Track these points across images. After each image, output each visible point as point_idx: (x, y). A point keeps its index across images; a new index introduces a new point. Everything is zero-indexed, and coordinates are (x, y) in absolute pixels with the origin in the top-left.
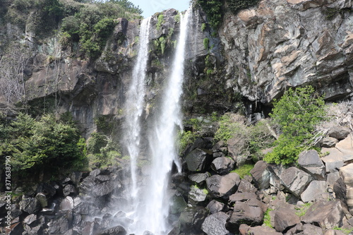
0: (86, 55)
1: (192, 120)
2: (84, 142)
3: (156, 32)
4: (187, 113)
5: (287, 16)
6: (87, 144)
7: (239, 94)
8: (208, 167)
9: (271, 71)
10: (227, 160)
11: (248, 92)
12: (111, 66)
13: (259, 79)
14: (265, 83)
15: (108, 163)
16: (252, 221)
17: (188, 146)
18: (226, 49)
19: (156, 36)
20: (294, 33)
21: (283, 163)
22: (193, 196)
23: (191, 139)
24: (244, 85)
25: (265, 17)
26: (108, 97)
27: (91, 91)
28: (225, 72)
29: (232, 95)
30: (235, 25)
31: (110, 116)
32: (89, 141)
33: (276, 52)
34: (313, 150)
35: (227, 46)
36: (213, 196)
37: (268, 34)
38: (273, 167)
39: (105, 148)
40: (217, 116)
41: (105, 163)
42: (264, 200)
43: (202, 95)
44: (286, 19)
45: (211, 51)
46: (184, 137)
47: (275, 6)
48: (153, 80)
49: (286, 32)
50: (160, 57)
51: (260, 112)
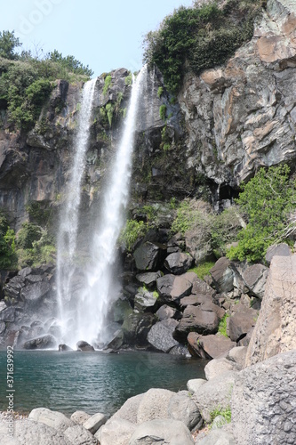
0: (17, 126)
1: (146, 207)
2: (12, 234)
3: (103, 98)
4: (140, 199)
5: (260, 78)
6: (17, 237)
7: (203, 175)
8: (160, 265)
9: (241, 147)
10: (184, 256)
11: (214, 173)
12: (47, 140)
13: (227, 156)
14: (234, 161)
15: (42, 260)
16: (204, 329)
17: (139, 240)
18: (187, 119)
19: (102, 103)
20: (269, 99)
21: (248, 260)
22: (140, 300)
23: (144, 230)
24: (209, 164)
25: (233, 79)
26: (43, 179)
27: (22, 172)
28: (186, 148)
29: (195, 177)
30: (198, 88)
31: (46, 202)
32: (20, 234)
33: (247, 122)
34: (285, 243)
35: (188, 116)
36: (164, 300)
37: (237, 100)
38: (235, 264)
39: (39, 242)
40: (176, 202)
41: (38, 260)
42: (224, 305)
43: (158, 176)
44: (259, 82)
45: (168, 121)
46: (135, 229)
47: (246, 65)
48: (99, 158)
49: (260, 97)
50: (107, 129)
51: (230, 199)
